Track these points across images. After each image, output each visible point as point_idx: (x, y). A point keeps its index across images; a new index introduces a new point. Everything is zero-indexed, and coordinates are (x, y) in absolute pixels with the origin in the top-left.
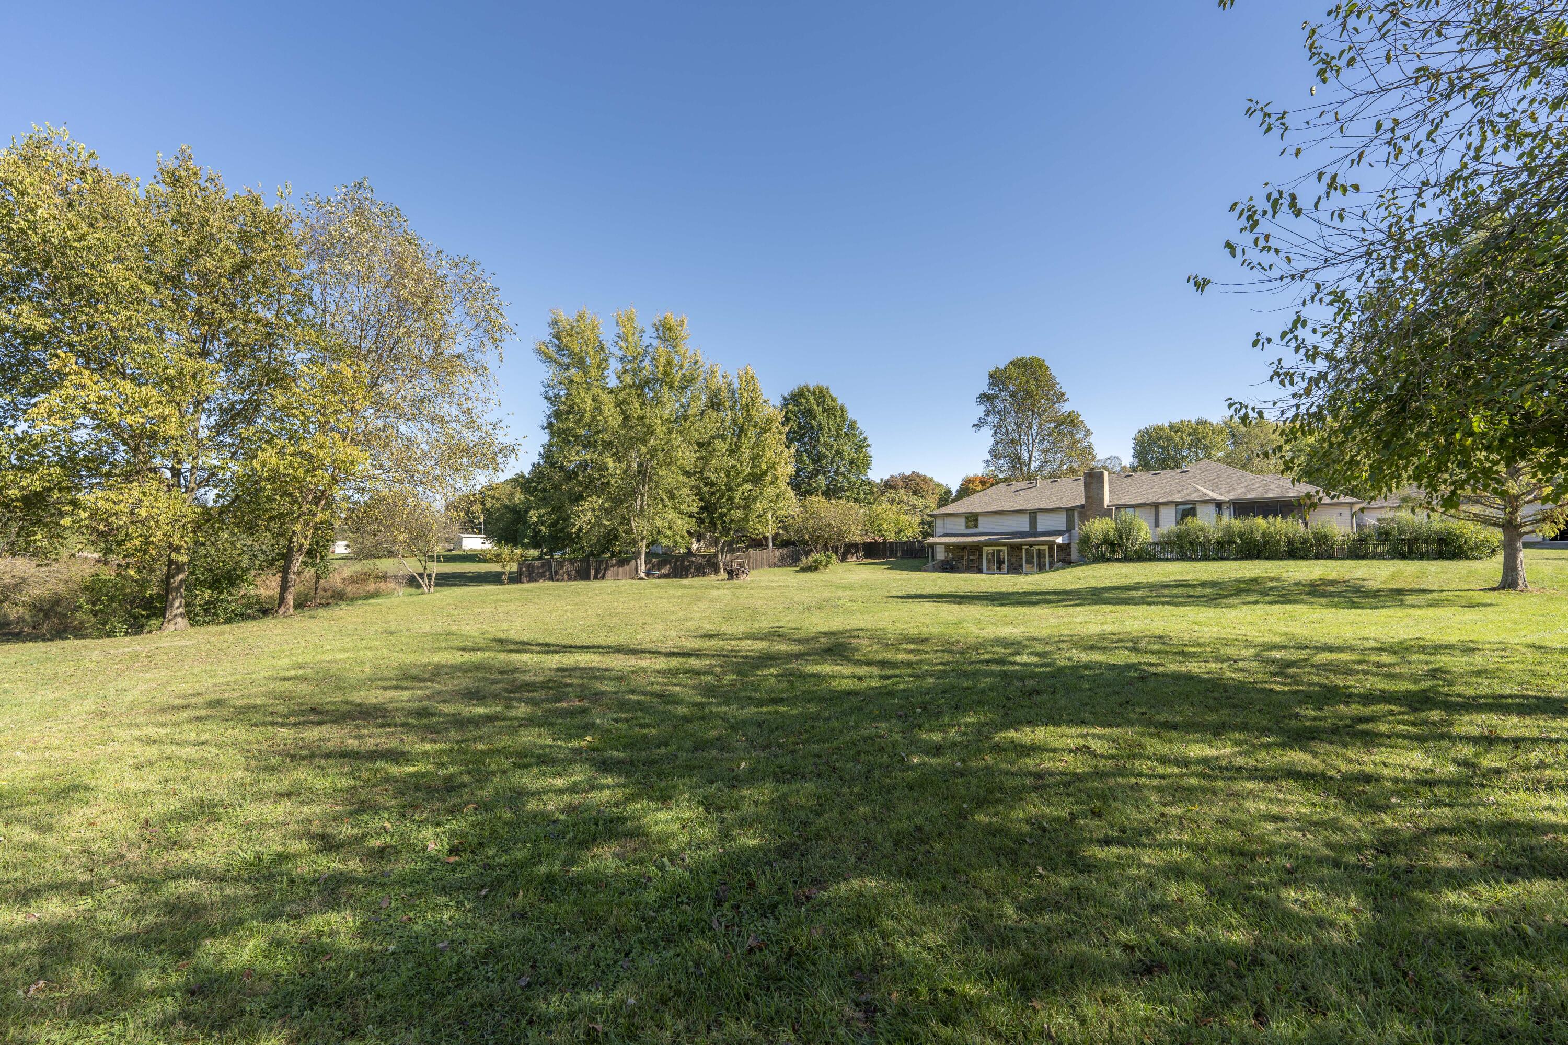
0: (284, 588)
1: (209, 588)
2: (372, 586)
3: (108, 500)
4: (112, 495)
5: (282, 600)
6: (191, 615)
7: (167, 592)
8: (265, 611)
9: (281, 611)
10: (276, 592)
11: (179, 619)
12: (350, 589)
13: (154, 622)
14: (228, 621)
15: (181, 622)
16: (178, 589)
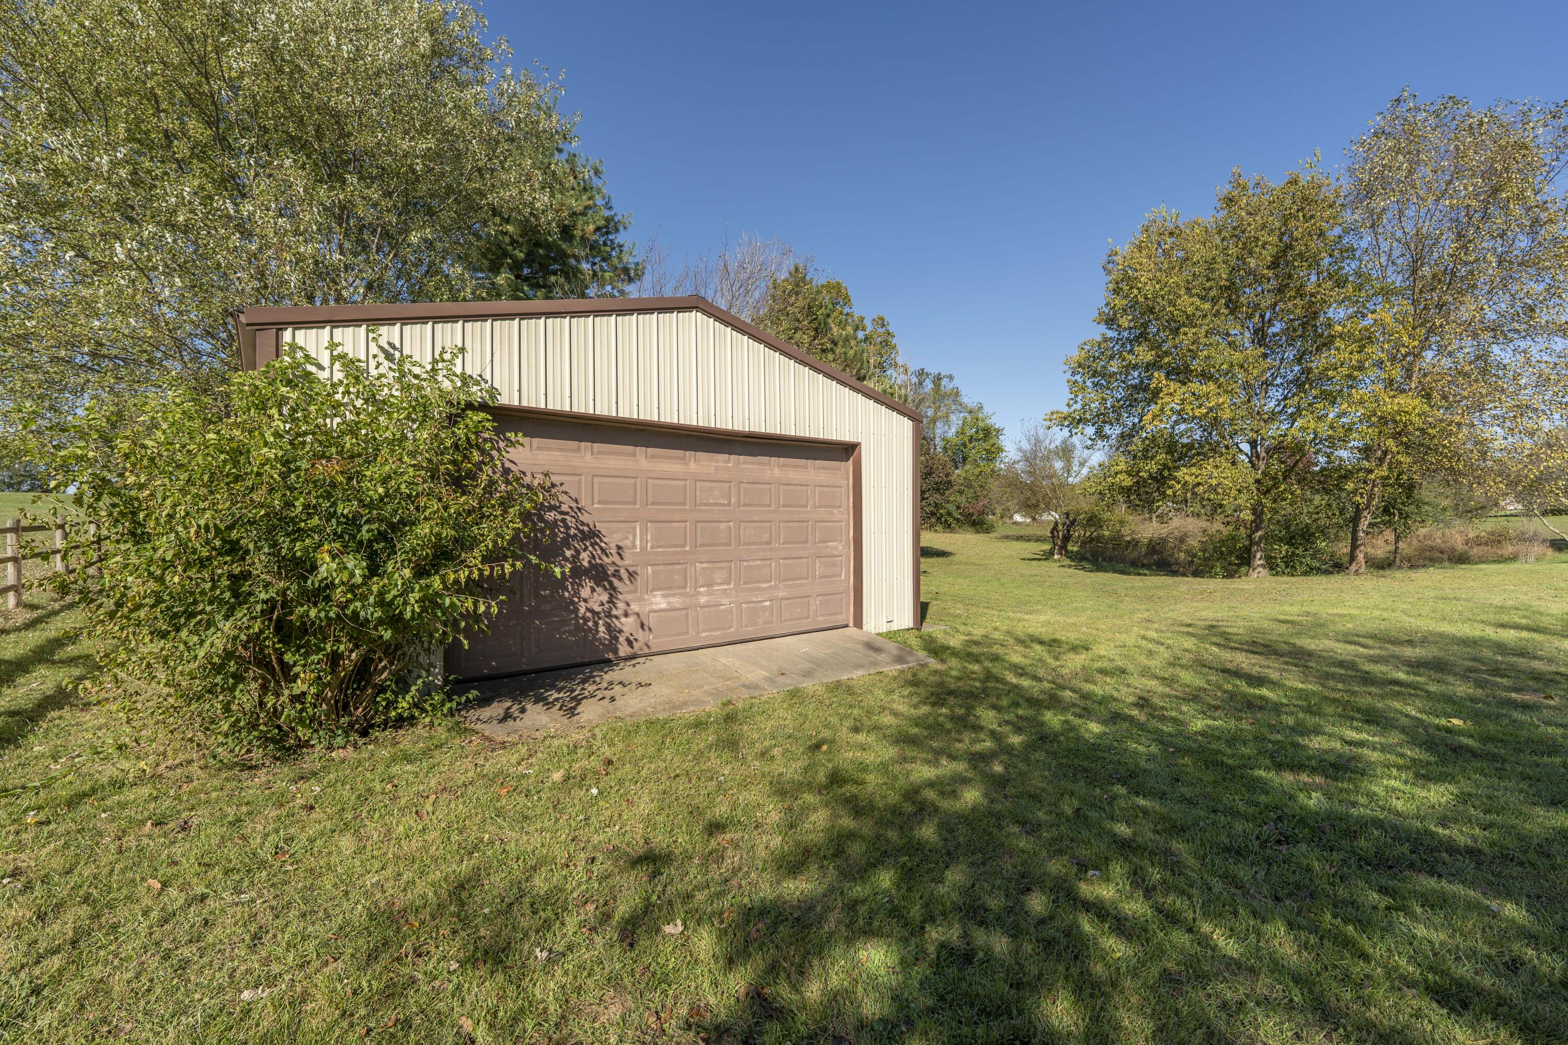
0: (1354, 546)
1: (1287, 544)
2: (1509, 549)
3: (1192, 475)
4: (1194, 470)
5: (1352, 558)
6: (1271, 565)
7: (1251, 545)
8: (1338, 567)
9: (1353, 567)
10: (1347, 550)
11: (1260, 569)
12: (1475, 551)
13: (1243, 569)
14: (1305, 574)
15: (1264, 572)
16: (1258, 543)
